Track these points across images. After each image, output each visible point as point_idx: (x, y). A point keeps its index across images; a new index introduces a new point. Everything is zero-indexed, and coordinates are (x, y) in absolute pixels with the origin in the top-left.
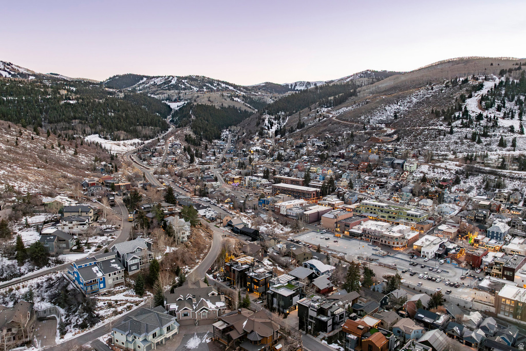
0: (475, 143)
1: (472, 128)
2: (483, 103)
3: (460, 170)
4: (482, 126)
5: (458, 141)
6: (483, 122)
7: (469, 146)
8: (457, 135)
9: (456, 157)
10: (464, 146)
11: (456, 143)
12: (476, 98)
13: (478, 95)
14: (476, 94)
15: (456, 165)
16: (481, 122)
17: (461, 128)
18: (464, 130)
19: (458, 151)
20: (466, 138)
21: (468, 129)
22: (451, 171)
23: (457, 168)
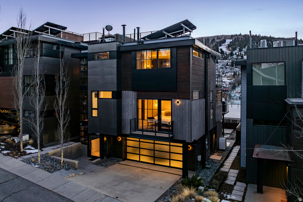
0: (234, 67)
1: (229, 60)
2: (230, 48)
3: (232, 82)
4: (235, 59)
5: (223, 67)
6: (235, 56)
7: (231, 69)
8: (221, 64)
9: (225, 75)
10: (228, 69)
11: (223, 68)
12: (224, 46)
13: (224, 45)
14: (223, 45)
15: (228, 79)
16: (234, 56)
17: (222, 60)
18: (224, 61)
19: (225, 72)
20: (227, 65)
21: (227, 60)
22: (226, 83)
23: (229, 81)
